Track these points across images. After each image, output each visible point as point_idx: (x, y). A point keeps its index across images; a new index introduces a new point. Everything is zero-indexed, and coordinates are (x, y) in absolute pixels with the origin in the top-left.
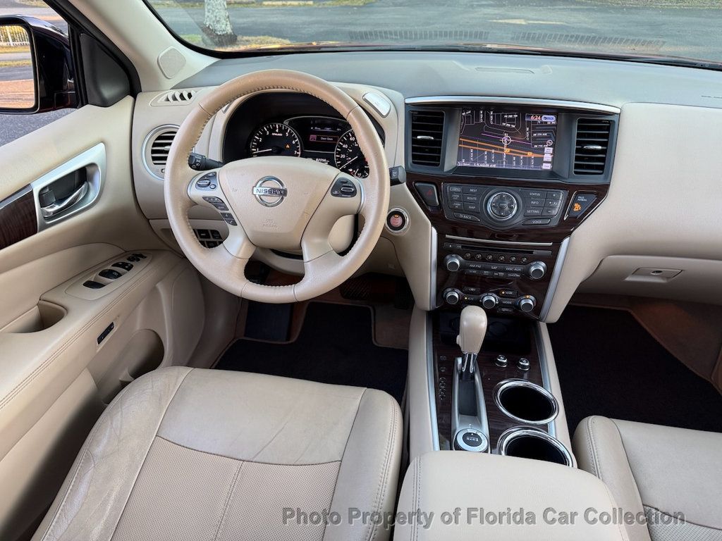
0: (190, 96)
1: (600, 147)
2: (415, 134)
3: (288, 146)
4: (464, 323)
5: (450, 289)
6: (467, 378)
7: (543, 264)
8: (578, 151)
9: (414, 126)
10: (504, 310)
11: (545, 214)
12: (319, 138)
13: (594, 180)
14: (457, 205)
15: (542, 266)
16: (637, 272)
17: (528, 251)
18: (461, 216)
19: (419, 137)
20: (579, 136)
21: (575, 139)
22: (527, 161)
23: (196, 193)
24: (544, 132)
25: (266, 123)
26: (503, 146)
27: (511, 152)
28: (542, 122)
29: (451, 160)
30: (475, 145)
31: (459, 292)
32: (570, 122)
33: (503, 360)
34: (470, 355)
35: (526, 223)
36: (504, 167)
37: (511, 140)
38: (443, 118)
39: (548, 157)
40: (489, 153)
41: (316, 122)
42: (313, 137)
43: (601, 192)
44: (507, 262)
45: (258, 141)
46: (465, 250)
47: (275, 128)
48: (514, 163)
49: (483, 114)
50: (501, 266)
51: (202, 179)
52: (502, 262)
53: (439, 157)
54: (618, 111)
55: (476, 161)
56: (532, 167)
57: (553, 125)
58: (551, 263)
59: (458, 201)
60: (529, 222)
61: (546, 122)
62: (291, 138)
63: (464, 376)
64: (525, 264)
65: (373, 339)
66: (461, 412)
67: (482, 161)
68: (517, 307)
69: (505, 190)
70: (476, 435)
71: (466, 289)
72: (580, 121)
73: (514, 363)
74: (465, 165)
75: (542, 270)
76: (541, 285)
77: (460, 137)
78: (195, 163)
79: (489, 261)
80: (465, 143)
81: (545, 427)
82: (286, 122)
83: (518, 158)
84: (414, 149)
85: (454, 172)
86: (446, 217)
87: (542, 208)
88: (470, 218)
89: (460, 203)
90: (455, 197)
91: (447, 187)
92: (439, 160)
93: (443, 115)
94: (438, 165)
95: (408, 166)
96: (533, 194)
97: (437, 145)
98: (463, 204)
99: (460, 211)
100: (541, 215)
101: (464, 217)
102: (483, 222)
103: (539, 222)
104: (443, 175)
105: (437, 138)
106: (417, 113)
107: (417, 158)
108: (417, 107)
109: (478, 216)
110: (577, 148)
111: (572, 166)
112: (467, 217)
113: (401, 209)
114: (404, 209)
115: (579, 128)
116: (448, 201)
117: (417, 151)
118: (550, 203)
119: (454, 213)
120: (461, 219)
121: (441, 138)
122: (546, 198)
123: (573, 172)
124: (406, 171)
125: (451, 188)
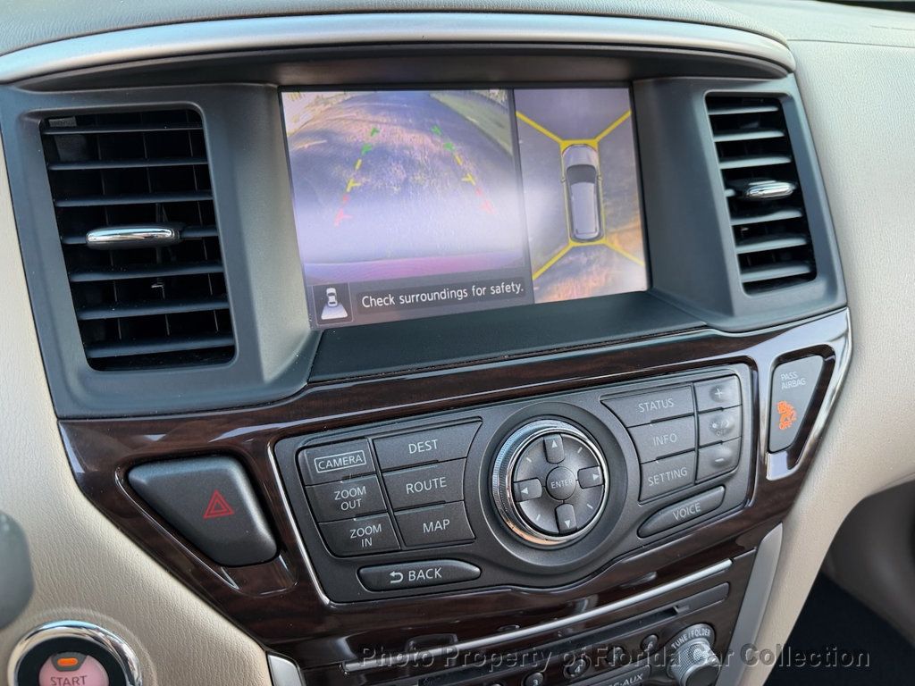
2: (72, 223)
9: (61, 185)
11: (706, 470)
14: (368, 531)
18: (396, 575)
19: (98, 237)
20: (726, 151)
21: (716, 167)
35: (650, 526)
53: (225, 315)
54: (792, 62)
58: (727, 616)
59: (367, 512)
60: (660, 523)
69: (548, 410)
72: (713, 102)
84: (83, 297)
85: (310, 375)
86: (326, 600)
87: (694, 454)
88: (437, 573)
89: (376, 522)
90: (350, 499)
91: (300, 456)
92: (227, 330)
93: (195, 117)
94: (227, 354)
95: (68, 389)
96: (649, 406)
97: (200, 261)
98: (395, 520)
99: (385, 555)
100: (696, 479)
101: (412, 578)
102: (493, 575)
103: (694, 509)
104: (265, 404)
105: (189, 230)
106: (71, 121)
107: (111, 341)
108: (62, 95)
109: (467, 555)
110: (730, 199)
111: (733, 265)
112: (422, 575)
113: (83, 620)
114: (105, 617)
115: (719, 125)
116: (317, 523)
117: (107, 303)
118: (715, 426)
119: (362, 571)
120: (397, 588)
121: (210, 221)
122: (699, 413)
123: (741, 287)
124: (59, 418)
125: (318, 462)
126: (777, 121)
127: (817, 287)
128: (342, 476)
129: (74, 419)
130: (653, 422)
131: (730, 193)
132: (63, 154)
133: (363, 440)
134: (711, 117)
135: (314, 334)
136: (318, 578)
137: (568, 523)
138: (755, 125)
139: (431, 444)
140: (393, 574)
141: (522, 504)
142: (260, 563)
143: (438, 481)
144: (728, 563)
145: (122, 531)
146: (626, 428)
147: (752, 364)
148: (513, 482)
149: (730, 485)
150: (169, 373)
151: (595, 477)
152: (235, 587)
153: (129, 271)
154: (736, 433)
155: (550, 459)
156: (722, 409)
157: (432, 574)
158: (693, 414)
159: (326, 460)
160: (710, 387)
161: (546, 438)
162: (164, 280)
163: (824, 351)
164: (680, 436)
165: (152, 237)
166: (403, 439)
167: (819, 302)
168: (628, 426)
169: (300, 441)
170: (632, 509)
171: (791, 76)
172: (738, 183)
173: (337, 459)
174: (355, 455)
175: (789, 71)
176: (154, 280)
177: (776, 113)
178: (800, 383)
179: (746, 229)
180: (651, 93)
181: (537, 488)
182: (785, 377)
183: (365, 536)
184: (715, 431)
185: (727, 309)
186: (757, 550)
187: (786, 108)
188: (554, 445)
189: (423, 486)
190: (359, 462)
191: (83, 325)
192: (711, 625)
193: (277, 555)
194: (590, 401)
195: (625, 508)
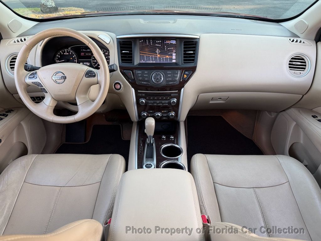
0: (25, 40)
1: (192, 52)
2: (121, 51)
3: (71, 58)
4: (146, 124)
5: (143, 112)
6: (150, 145)
7: (176, 99)
8: (184, 54)
9: (121, 48)
10: (164, 118)
11: (173, 80)
12: (85, 54)
13: (191, 65)
14: (141, 78)
15: (175, 100)
16: (212, 99)
17: (169, 95)
18: (143, 83)
19: (123, 52)
20: (184, 48)
22: (166, 59)
23: (29, 81)
24: (172, 47)
25: (61, 49)
26: (157, 54)
27: (160, 56)
28: (171, 43)
29: (137, 61)
30: (146, 54)
31: (146, 113)
32: (181, 43)
33: (164, 137)
34: (150, 136)
36: (158, 62)
37: (160, 51)
38: (132, 44)
39: (174, 57)
40: (152, 57)
41: (83, 47)
42: (82, 54)
43: (194, 69)
44: (162, 99)
45: (58, 57)
46: (146, 96)
47: (65, 51)
48: (162, 60)
49: (148, 41)
50: (161, 101)
51: (31, 75)
52: (160, 100)
53: (132, 59)
54: (198, 37)
55: (147, 61)
56: (169, 62)
57: (174, 44)
58: (178, 98)
59: (141, 77)
60: (168, 83)
61: (172, 43)
62: (72, 55)
63: (149, 145)
64: (169, 99)
65: (122, 138)
66: (147, 157)
67: (149, 60)
68: (168, 116)
69: (158, 71)
70: (150, 164)
71: (149, 111)
72: (185, 42)
73: (168, 138)
74: (143, 62)
75: (175, 101)
76: (176, 107)
77: (140, 51)
78: (29, 68)
79: (155, 100)
80: (142, 53)
81: (177, 159)
82: (70, 49)
83: (163, 58)
84: (122, 57)
85: (138, 65)
86: (137, 83)
87: (172, 77)
88: (146, 83)
91: (136, 71)
92: (132, 61)
93: (132, 42)
94: (132, 63)
95: (120, 63)
96: (168, 72)
97: (131, 55)
99: (142, 81)
103: (172, 83)
104: (134, 67)
105: (130, 52)
106: (122, 42)
107: (123, 60)
108: (122, 40)
113: (119, 81)
115: (184, 45)
119: (140, 82)
121: (132, 51)
122: (174, 74)
123: (183, 62)
128: (139, 73)
132: (121, 45)
133: (141, 71)
135: (139, 63)
137: (158, 81)
142: (132, 79)
144: (177, 91)
145: (122, 75)
149: (176, 82)
150: (127, 63)
152: (130, 81)
153: (125, 55)
162: (128, 56)
164: (171, 75)
165: (127, 52)
172: (186, 51)
177: (195, 43)
179: (186, 57)
180: (178, 41)
182: (186, 72)
184: (175, 76)
186: (181, 90)
188: (158, 74)
189: (146, 75)
191: (121, 59)
193: (134, 79)
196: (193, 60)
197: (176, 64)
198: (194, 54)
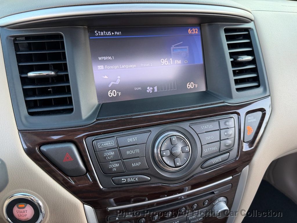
2: (23, 70)
7: (225, 199)
11: (223, 148)
14: (115, 166)
15: (225, 203)
17: (209, 193)
18: (124, 180)
19: (31, 74)
21: (227, 51)
35: (205, 165)
38: (63, 42)
50: (183, 218)
53: (70, 99)
58: (231, 195)
60: (208, 164)
64: (208, 206)
69: (172, 128)
72: (226, 31)
79: (169, 218)
85: (97, 117)
86: (102, 187)
87: (219, 142)
88: (136, 179)
89: (117, 163)
90: (109, 156)
91: (93, 142)
92: (71, 103)
93: (62, 37)
94: (71, 110)
95: (21, 121)
96: (204, 127)
97: (63, 82)
98: (123, 163)
99: (120, 173)
100: (220, 150)
101: (129, 181)
102: (155, 180)
103: (219, 160)
104: (83, 126)
105: (60, 72)
106: (24, 38)
107: (36, 106)
108: (20, 30)
109: (146, 174)
110: (232, 62)
111: (233, 83)
112: (132, 180)
113: (26, 193)
114: (33, 192)
115: (228, 38)
116: (99, 163)
117: (34, 95)
118: (226, 133)
119: (113, 178)
120: (124, 184)
121: (66, 69)
122: (220, 129)
123: (235, 90)
124: (19, 130)
125: (99, 144)
126: (248, 36)
127: (260, 90)
128: (106, 149)
129: (23, 131)
130: (206, 132)
131: (232, 60)
132: (21, 49)
133: (113, 138)
134: (226, 35)
135: (99, 105)
136: (99, 180)
137: (178, 164)
138: (241, 38)
139: (135, 139)
140: (123, 179)
141: (163, 158)
142: (81, 176)
143: (137, 150)
144: (231, 177)
145: (38, 165)
146: (197, 134)
147: (238, 114)
148: (161, 151)
149: (231, 152)
150: (53, 116)
151: (187, 149)
152: (73, 183)
153: (41, 85)
154: (233, 136)
155: (173, 144)
156: (228, 128)
157: (135, 179)
158: (219, 130)
159: (101, 144)
160: (224, 121)
161: (171, 137)
162: (52, 87)
163: (262, 110)
164: (215, 136)
165: (48, 74)
166: (126, 137)
167: (261, 94)
168: (197, 133)
169: (93, 138)
170: (199, 160)
171: (252, 22)
172: (235, 57)
173: (105, 143)
174: (111, 142)
175: (252, 20)
176: (49, 88)
177: (248, 34)
178: (254, 120)
179: (238, 71)
180: (206, 28)
181: (168, 153)
182: (250, 118)
183: (114, 167)
184: (226, 135)
185: (230, 96)
186: (241, 174)
187: (251, 32)
188: (174, 139)
189: (132, 152)
190: (112, 144)
191: (26, 102)
192: (226, 197)
193: (86, 173)
194: (186, 125)
195: (197, 159)
196: (256, 79)
197: (205, 95)
198: (253, 62)
